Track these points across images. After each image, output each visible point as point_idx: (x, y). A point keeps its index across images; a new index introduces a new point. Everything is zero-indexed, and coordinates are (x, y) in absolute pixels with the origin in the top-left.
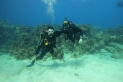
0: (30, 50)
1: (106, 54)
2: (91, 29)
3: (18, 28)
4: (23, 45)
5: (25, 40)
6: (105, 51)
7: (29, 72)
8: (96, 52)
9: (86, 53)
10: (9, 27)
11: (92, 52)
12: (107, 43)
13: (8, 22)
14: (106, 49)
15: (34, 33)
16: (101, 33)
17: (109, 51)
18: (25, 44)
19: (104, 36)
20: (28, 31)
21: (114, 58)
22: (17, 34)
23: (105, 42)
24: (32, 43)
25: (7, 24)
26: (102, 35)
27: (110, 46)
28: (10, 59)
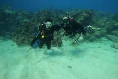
0: (31, 37)
1: (107, 43)
2: (94, 14)
3: (19, 14)
4: (24, 32)
5: (26, 27)
6: (106, 39)
7: (26, 60)
8: (96, 41)
9: (85, 41)
10: (11, 12)
11: (92, 41)
12: (109, 31)
13: (9, 8)
14: (107, 38)
15: (35, 19)
16: (105, 19)
17: (110, 39)
18: (25, 31)
19: (108, 23)
20: (29, 17)
21: (114, 48)
22: (19, 20)
23: (108, 29)
24: (33, 30)
25: (9, 9)
26: (106, 22)
27: (112, 34)
28: (13, 45)
